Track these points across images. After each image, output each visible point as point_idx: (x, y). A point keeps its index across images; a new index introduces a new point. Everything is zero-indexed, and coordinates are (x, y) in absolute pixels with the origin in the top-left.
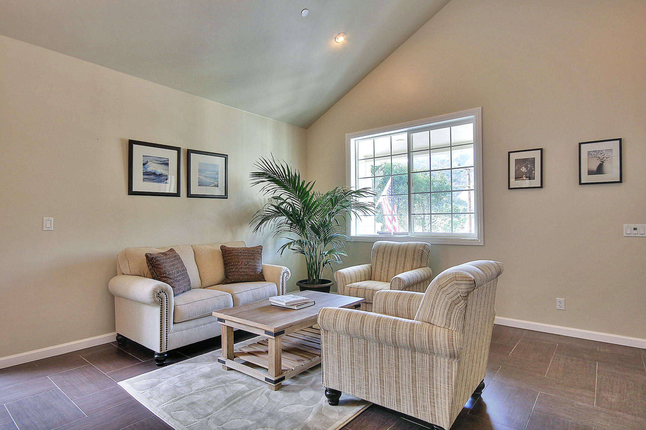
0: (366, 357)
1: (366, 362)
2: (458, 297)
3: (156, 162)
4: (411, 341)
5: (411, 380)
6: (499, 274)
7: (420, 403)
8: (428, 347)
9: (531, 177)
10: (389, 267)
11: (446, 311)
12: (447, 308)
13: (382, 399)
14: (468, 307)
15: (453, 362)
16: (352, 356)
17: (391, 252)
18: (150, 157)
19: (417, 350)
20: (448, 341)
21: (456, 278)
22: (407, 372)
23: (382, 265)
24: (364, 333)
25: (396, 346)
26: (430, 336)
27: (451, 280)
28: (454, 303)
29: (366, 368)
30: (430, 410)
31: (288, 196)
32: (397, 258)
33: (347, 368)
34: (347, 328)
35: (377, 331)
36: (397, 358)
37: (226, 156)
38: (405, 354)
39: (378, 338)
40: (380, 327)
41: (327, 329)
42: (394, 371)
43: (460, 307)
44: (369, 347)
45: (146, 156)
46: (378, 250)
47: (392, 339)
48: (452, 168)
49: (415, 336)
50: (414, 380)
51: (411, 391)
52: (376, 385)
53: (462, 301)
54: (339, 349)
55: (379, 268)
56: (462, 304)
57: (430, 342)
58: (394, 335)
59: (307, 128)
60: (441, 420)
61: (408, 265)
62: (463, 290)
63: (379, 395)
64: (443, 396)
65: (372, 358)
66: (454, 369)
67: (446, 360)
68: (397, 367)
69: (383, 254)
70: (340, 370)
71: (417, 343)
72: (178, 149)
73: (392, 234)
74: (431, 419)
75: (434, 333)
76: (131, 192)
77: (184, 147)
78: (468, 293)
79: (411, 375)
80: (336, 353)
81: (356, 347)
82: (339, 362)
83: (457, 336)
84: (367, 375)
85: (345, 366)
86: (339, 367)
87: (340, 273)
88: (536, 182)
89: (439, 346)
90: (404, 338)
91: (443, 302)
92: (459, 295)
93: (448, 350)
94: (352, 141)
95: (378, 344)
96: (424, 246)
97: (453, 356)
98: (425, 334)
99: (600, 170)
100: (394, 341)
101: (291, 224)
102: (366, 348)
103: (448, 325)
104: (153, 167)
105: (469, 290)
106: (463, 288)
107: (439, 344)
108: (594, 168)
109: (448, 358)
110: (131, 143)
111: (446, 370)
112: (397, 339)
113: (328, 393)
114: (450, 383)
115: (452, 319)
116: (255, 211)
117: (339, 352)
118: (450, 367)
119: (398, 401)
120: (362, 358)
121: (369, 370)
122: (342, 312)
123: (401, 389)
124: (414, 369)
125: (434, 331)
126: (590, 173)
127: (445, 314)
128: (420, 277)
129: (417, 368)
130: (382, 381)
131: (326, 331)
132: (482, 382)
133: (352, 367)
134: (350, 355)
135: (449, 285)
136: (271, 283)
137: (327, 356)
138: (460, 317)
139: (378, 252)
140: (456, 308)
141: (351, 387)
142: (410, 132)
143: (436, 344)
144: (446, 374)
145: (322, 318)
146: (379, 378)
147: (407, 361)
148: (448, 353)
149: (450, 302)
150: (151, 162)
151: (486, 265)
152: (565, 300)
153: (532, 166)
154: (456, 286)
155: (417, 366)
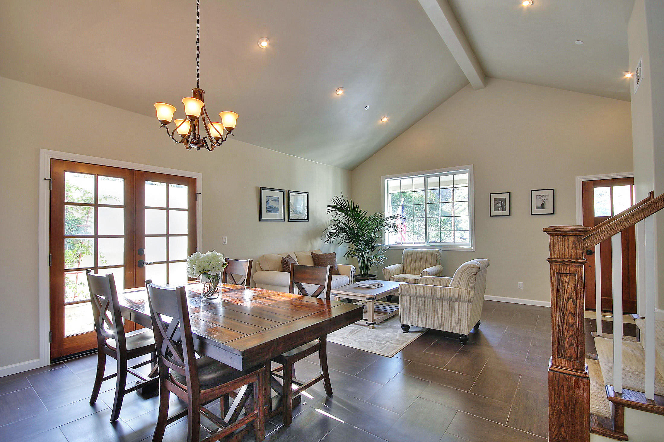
0: (425, 306)
1: (425, 309)
2: (472, 275)
3: (273, 200)
4: (450, 296)
5: (449, 315)
6: (488, 265)
7: (454, 325)
8: (458, 298)
9: (503, 209)
10: (415, 265)
11: (466, 282)
12: (467, 280)
13: (434, 325)
14: (476, 279)
15: (470, 304)
16: (418, 307)
17: (416, 256)
18: (270, 197)
19: (452, 301)
20: (468, 295)
21: (471, 266)
22: (447, 311)
23: (411, 265)
24: (426, 295)
25: (442, 299)
26: (459, 293)
27: (468, 267)
28: (470, 278)
29: (425, 312)
30: (458, 327)
31: (347, 219)
32: (421, 259)
33: (415, 313)
34: (416, 293)
35: (432, 293)
36: (442, 306)
37: (308, 194)
38: (446, 303)
39: (433, 296)
40: (434, 290)
41: (404, 294)
42: (440, 312)
43: (473, 279)
44: (427, 302)
45: (268, 197)
46: (407, 255)
47: (440, 296)
48: (455, 201)
49: (452, 294)
50: (451, 314)
51: (449, 320)
52: (431, 319)
53: (474, 277)
54: (410, 304)
55: (409, 266)
56: (474, 278)
57: (459, 295)
58: (441, 294)
59: (352, 171)
60: (464, 331)
61: (428, 264)
62: (474, 272)
63: (432, 324)
64: (465, 320)
65: (429, 306)
66: (470, 307)
67: (467, 304)
68: (442, 310)
69: (411, 257)
70: (410, 315)
71: (453, 297)
72: (283, 191)
73: (414, 244)
74: (459, 331)
75: (461, 292)
76: (260, 220)
77: (287, 189)
78: (477, 273)
79: (449, 312)
80: (408, 306)
81: (420, 302)
82: (410, 310)
83: (472, 293)
84: (426, 315)
85: (413, 312)
86: (410, 313)
87: (386, 269)
88: (507, 213)
89: (463, 298)
90: (447, 295)
91: (465, 277)
92: (472, 274)
93: (468, 299)
94: (386, 181)
95: (432, 300)
96: (438, 252)
97: (470, 301)
98: (456, 293)
99: (543, 207)
100: (441, 297)
101: (350, 238)
102: (425, 302)
103: (467, 288)
104: (271, 203)
105: (477, 272)
106: (474, 270)
107: (463, 296)
108: (540, 205)
109: (468, 302)
110: (261, 189)
111: (467, 308)
112: (443, 296)
113: (403, 327)
114: (468, 314)
115: (469, 285)
116: (323, 229)
117: (410, 305)
118: (468, 306)
119: (442, 325)
120: (423, 307)
121: (427, 313)
122: (412, 286)
123: (444, 320)
124: (450, 309)
125: (461, 291)
126: (537, 208)
127: (466, 283)
128: (436, 270)
129: (452, 309)
130: (434, 317)
131: (402, 296)
132: (479, 321)
133: (418, 312)
134: (416, 306)
135: (467, 270)
136: (345, 276)
137: (403, 308)
138: (473, 284)
139: (407, 256)
140: (471, 280)
141: (417, 322)
142: (426, 178)
143: (462, 297)
144: (466, 310)
145: (401, 289)
146: (432, 316)
147: (447, 306)
148: (468, 300)
149: (468, 277)
150: (270, 201)
151: (483, 261)
152: (523, 283)
153: (504, 203)
154: (471, 270)
155: (452, 308)
